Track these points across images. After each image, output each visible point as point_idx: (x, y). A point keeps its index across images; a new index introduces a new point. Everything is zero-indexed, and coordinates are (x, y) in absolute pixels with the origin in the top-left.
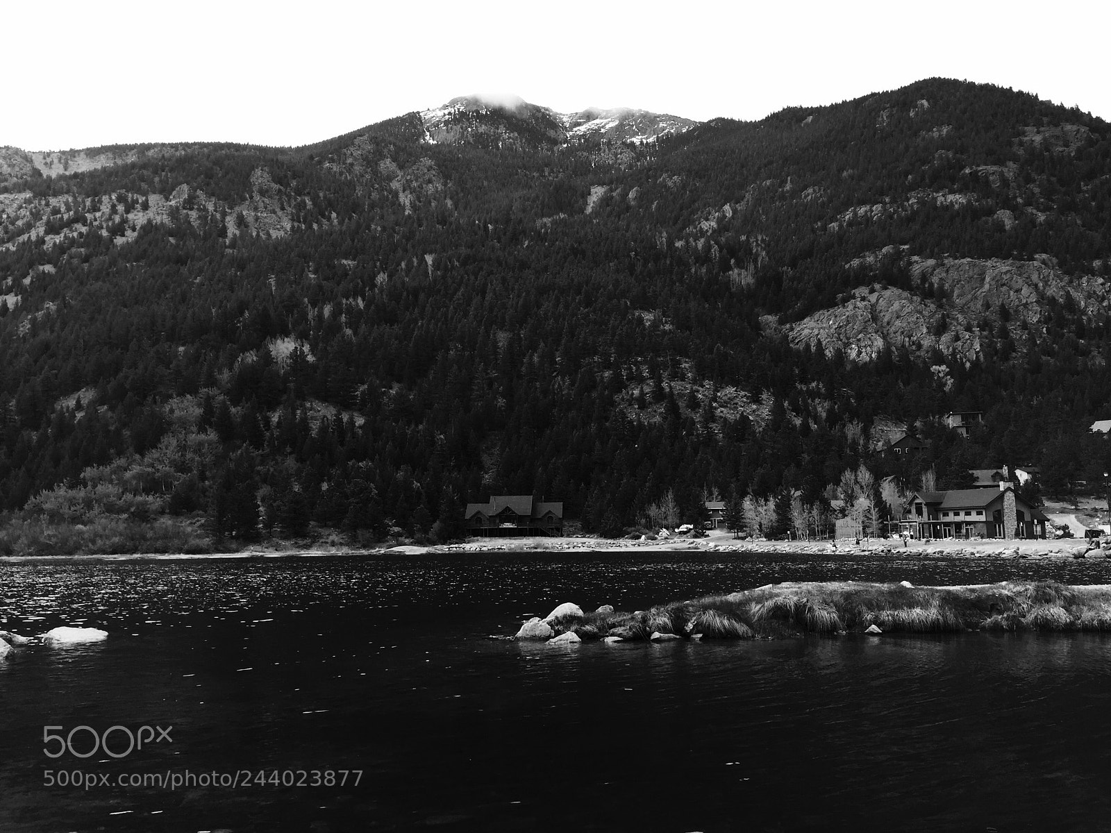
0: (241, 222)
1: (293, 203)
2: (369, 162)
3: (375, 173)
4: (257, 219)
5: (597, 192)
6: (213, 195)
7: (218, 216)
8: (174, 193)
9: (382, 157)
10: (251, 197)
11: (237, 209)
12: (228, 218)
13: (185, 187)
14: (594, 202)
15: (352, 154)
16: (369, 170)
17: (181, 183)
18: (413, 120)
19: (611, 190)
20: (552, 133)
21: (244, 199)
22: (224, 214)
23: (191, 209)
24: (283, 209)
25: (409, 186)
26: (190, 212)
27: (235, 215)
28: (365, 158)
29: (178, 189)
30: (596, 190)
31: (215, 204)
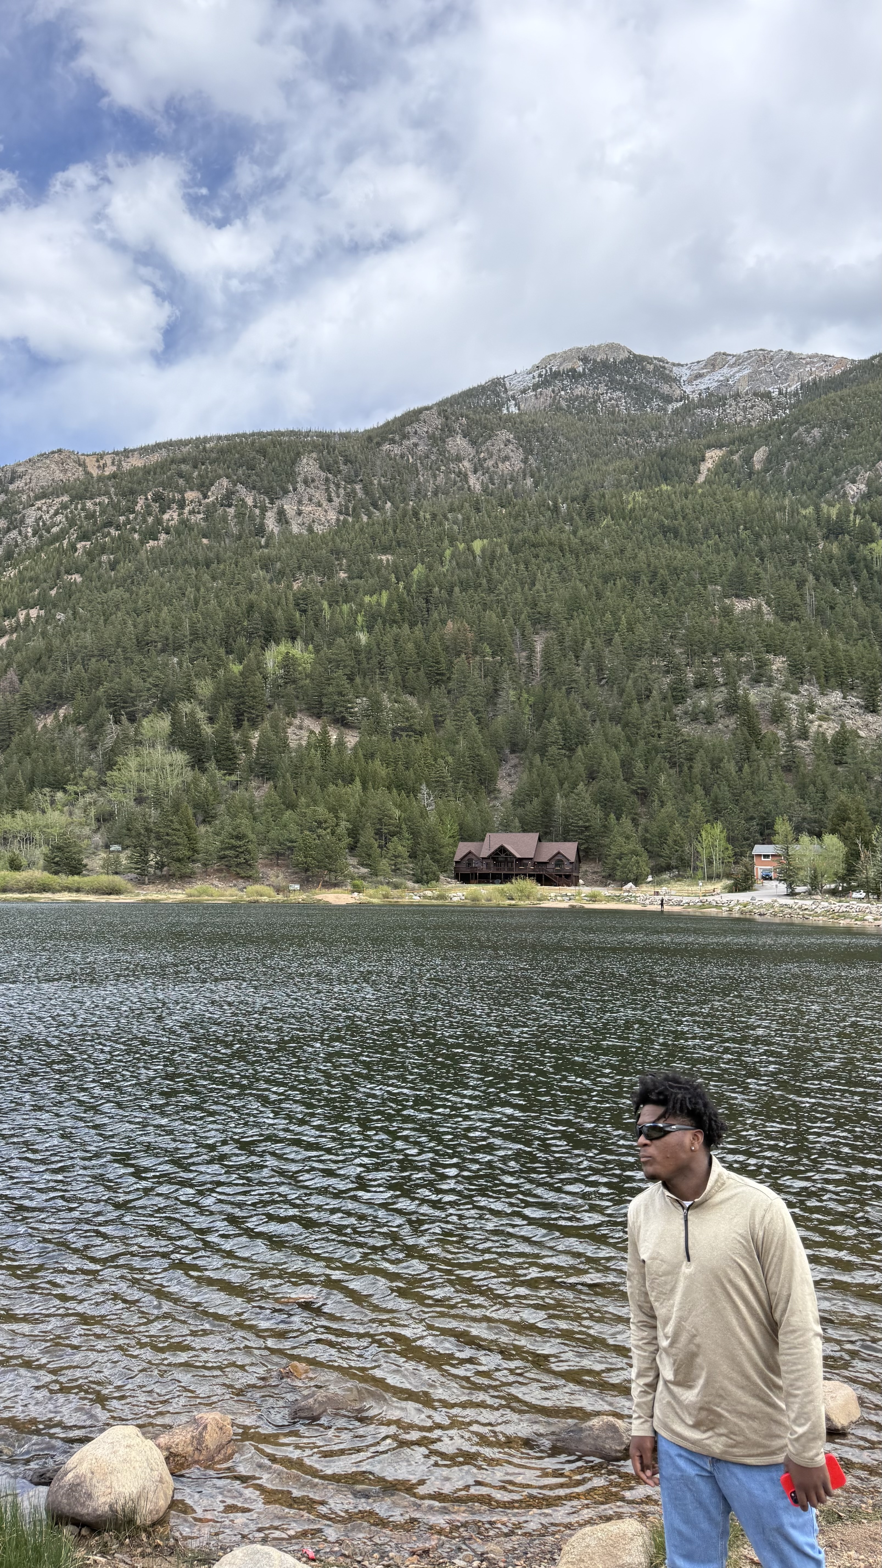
0: (281, 516)
1: (342, 491)
2: (435, 441)
3: (442, 452)
4: (299, 513)
5: (713, 456)
6: (254, 488)
7: (257, 511)
8: (213, 488)
9: (451, 432)
10: (295, 489)
11: (278, 502)
12: (269, 514)
13: (225, 482)
14: (709, 470)
15: (416, 433)
16: (435, 450)
17: (220, 477)
18: (496, 386)
19: (732, 453)
20: (665, 389)
21: (286, 492)
22: (264, 510)
23: (230, 506)
24: (330, 500)
25: (482, 466)
26: (228, 510)
27: (275, 510)
28: (432, 437)
29: (217, 484)
30: (713, 454)
31: (255, 500)
